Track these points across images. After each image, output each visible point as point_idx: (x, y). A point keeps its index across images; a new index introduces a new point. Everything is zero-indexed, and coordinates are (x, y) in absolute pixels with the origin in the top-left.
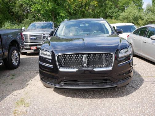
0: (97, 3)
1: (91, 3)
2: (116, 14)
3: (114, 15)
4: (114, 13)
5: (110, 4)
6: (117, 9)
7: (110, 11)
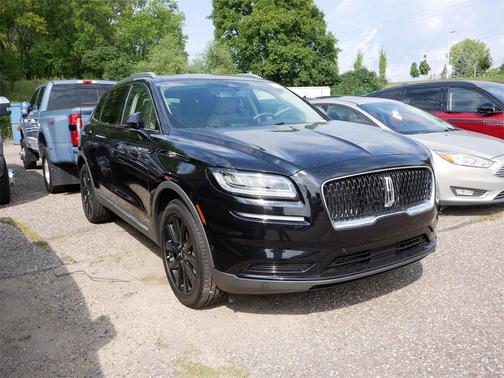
0: (42, 20)
1: (18, 20)
2: (112, 64)
3: (106, 68)
4: (103, 59)
5: (86, 29)
6: (112, 50)
7: (89, 53)
